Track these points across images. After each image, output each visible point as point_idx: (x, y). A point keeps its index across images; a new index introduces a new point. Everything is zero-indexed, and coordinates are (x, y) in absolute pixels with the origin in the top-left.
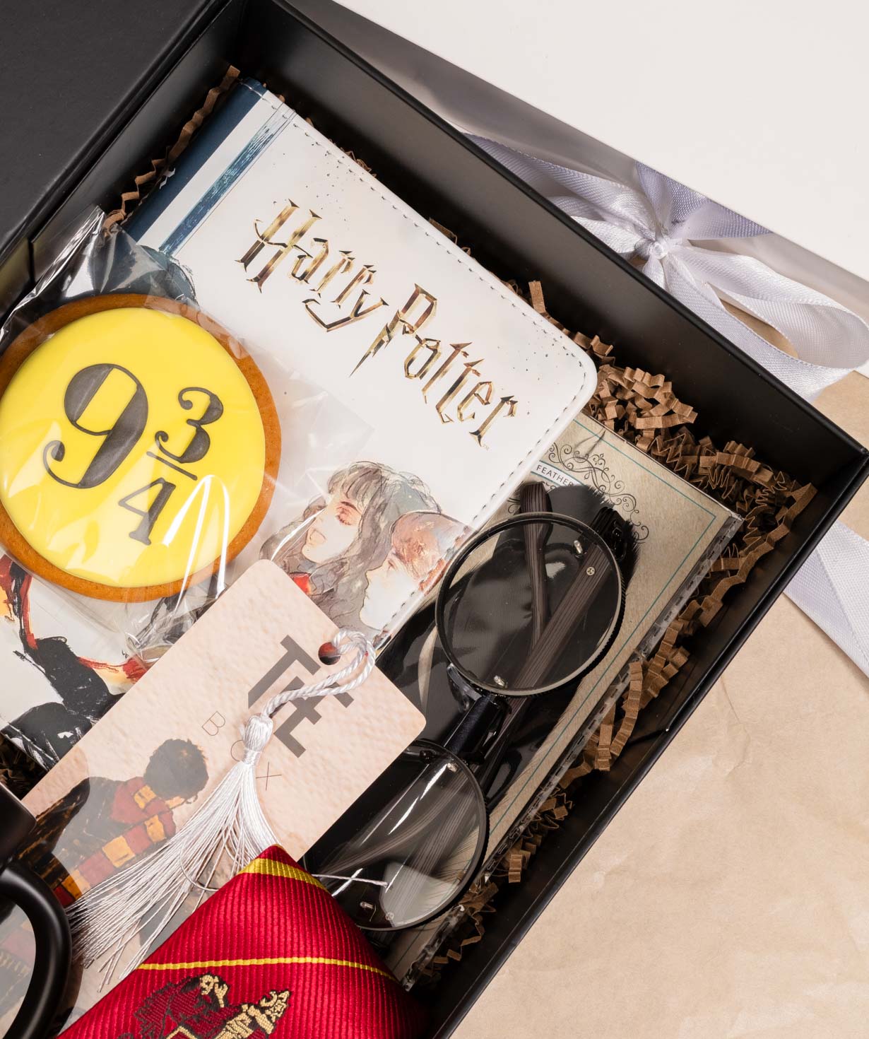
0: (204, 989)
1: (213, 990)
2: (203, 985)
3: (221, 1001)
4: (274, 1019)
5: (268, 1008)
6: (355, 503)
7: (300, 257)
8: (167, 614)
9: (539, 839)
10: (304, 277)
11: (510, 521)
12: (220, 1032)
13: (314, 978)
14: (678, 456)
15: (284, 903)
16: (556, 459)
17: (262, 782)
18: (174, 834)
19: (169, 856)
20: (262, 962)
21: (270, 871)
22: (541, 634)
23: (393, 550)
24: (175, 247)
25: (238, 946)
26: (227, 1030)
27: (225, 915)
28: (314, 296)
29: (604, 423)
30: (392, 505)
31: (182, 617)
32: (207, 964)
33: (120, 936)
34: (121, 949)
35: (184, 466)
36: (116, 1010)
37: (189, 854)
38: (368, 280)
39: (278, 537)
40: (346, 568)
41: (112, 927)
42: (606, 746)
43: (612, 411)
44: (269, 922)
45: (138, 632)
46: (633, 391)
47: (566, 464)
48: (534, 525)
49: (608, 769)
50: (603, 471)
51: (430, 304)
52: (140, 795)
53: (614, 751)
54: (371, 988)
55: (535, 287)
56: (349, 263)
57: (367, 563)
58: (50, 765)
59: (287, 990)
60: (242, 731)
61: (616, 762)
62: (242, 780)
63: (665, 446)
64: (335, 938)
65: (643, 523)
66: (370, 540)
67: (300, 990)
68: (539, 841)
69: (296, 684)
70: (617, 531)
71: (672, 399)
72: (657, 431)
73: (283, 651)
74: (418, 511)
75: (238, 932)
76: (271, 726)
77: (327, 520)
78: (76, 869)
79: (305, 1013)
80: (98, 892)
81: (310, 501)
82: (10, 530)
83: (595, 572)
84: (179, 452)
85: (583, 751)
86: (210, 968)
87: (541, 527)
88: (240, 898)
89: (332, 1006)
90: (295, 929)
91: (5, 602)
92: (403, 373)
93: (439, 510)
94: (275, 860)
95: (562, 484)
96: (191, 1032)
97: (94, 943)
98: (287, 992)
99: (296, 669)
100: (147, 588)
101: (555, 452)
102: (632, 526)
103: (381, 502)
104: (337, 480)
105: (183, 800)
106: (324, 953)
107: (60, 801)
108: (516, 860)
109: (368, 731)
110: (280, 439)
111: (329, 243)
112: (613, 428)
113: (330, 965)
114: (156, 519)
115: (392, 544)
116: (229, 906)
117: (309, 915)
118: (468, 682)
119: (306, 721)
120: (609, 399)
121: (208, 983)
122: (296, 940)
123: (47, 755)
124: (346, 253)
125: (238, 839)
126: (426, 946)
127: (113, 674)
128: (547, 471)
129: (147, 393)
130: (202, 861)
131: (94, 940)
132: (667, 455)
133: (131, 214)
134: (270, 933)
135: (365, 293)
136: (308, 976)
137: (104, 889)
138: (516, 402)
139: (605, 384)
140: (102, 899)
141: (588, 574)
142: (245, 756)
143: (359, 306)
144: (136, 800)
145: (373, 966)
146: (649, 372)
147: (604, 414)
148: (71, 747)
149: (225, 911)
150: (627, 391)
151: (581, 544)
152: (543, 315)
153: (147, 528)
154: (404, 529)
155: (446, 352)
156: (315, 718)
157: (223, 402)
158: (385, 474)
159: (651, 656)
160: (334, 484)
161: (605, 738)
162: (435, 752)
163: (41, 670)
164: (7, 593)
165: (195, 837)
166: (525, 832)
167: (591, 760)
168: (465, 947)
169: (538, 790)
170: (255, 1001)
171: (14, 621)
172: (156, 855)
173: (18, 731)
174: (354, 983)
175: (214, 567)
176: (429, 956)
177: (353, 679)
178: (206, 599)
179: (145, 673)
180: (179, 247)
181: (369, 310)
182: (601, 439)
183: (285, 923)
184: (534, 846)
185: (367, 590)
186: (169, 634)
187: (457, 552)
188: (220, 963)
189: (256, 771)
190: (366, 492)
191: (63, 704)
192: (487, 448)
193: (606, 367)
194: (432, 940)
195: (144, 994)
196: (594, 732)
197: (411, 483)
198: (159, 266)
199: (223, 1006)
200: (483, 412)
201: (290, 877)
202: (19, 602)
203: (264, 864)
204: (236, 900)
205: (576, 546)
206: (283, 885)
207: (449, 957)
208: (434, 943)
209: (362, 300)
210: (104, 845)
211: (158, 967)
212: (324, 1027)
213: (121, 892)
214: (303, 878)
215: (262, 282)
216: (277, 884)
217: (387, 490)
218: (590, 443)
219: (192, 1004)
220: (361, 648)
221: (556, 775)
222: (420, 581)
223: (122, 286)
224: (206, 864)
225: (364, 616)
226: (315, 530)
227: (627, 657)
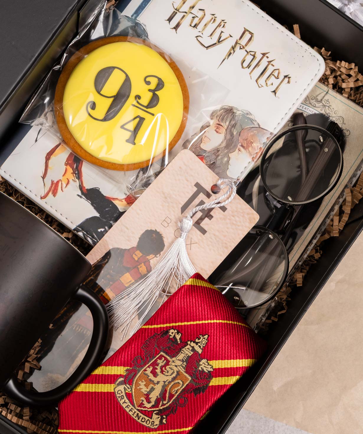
0: (171, 336)
1: (175, 336)
2: (170, 334)
3: (179, 340)
4: (202, 347)
5: (199, 342)
6: (222, 124)
7: (193, 17)
8: (143, 175)
9: (308, 268)
10: (195, 26)
11: (289, 130)
12: (179, 354)
13: (218, 329)
14: (361, 99)
15: (203, 297)
16: (308, 102)
17: (189, 246)
18: (151, 271)
19: (149, 280)
20: (195, 323)
21: (196, 284)
22: (306, 178)
23: (240, 144)
24: (138, 15)
25: (184, 316)
26: (182, 353)
27: (178, 303)
28: (200, 34)
29: (328, 86)
30: (238, 124)
31: (149, 177)
32: (171, 325)
33: (129, 316)
34: (130, 322)
35: (149, 110)
36: (133, 346)
37: (158, 279)
38: (224, 26)
39: (190, 140)
40: (220, 152)
41: (126, 312)
42: (337, 226)
43: (331, 81)
44: (197, 306)
45: (131, 183)
46: (340, 71)
47: (312, 104)
48: (300, 131)
49: (338, 235)
50: (329, 107)
51: (250, 36)
52: (135, 254)
53: (340, 227)
54: (243, 332)
55: (296, 27)
56: (215, 19)
57: (229, 150)
58: (95, 244)
59: (207, 334)
60: (179, 224)
61: (341, 232)
62: (180, 246)
63: (355, 95)
64: (226, 312)
65: (347, 129)
66: (230, 140)
67: (212, 334)
68: (308, 269)
69: (202, 203)
70: (337, 132)
71: (358, 74)
72: (351, 89)
73: (195, 189)
74: (250, 126)
75: (184, 310)
76: (192, 222)
77: (211, 132)
78: (109, 288)
79: (215, 344)
80: (119, 298)
81: (203, 124)
82: (73, 141)
83: (328, 150)
84: (146, 104)
85: (325, 229)
86: (173, 326)
87: (303, 132)
88: (184, 296)
89: (226, 341)
90: (208, 308)
91: (72, 173)
92: (241, 66)
93: (259, 125)
94: (198, 279)
95: (311, 113)
96: (166, 354)
97: (118, 320)
98: (207, 335)
99: (202, 196)
100: (134, 164)
101: (307, 99)
102: (342, 130)
103: (233, 123)
104: (214, 114)
105: (154, 256)
106: (222, 318)
107: (100, 259)
108: (299, 277)
109: (234, 222)
110: (189, 97)
111: (206, 11)
112: (332, 88)
113: (224, 323)
114: (137, 133)
115: (239, 141)
116: (180, 299)
117: (214, 302)
118: (276, 199)
119: (206, 219)
120: (330, 75)
121: (172, 333)
122: (209, 313)
123: (93, 239)
124: (213, 15)
125: (179, 272)
126: (262, 316)
127: (120, 203)
128: (304, 108)
129: (130, 79)
130: (164, 282)
131: (118, 319)
132: (356, 99)
133: (117, 2)
134: (198, 310)
135: (222, 32)
136: (215, 328)
137: (121, 296)
138: (290, 77)
139: (328, 69)
140: (121, 301)
141: (325, 151)
142: (181, 235)
143: (220, 38)
144: (134, 257)
145: (243, 323)
146: (348, 62)
147: (328, 82)
148: (104, 235)
149: (178, 301)
150: (337, 71)
151: (323, 138)
152: (300, 39)
153: (133, 138)
154: (244, 135)
155: (259, 56)
156: (210, 217)
157: (164, 81)
158: (235, 111)
159: (355, 185)
160: (213, 116)
161: (336, 222)
162: (263, 231)
163: (89, 202)
164: (73, 170)
165: (160, 271)
166: (302, 265)
167: (329, 233)
168: (279, 315)
169: (307, 246)
170: (193, 340)
171: (76, 181)
172: (143, 281)
173: (80, 229)
174: (235, 330)
175: (163, 154)
176: (263, 320)
177: (227, 200)
178: (160, 168)
179: (135, 202)
180: (140, 15)
181: (224, 40)
182: (327, 93)
183: (204, 306)
184: (306, 271)
185: (230, 162)
186: (144, 184)
187: (268, 144)
188: (177, 324)
189: (186, 242)
190: (227, 119)
191: (99, 216)
192: (279, 98)
193: (328, 61)
194: (264, 313)
195: (145, 339)
196: (330, 220)
197: (246, 114)
198: (132, 24)
199: (179, 342)
200: (276, 82)
201: (205, 286)
202: (78, 173)
203: (193, 281)
204: (182, 296)
205: (320, 138)
206: (202, 290)
207: (272, 320)
208: (265, 314)
209: (221, 35)
210: (120, 277)
211: (150, 327)
212: (224, 350)
213: (129, 297)
214: (210, 286)
215: (177, 29)
216: (200, 289)
217: (236, 118)
218: (323, 95)
219: (166, 343)
220: (230, 186)
221: (315, 239)
222: (252, 157)
223: (116, 33)
224: (165, 283)
225: (228, 173)
226: (205, 136)
227: (343, 187)
